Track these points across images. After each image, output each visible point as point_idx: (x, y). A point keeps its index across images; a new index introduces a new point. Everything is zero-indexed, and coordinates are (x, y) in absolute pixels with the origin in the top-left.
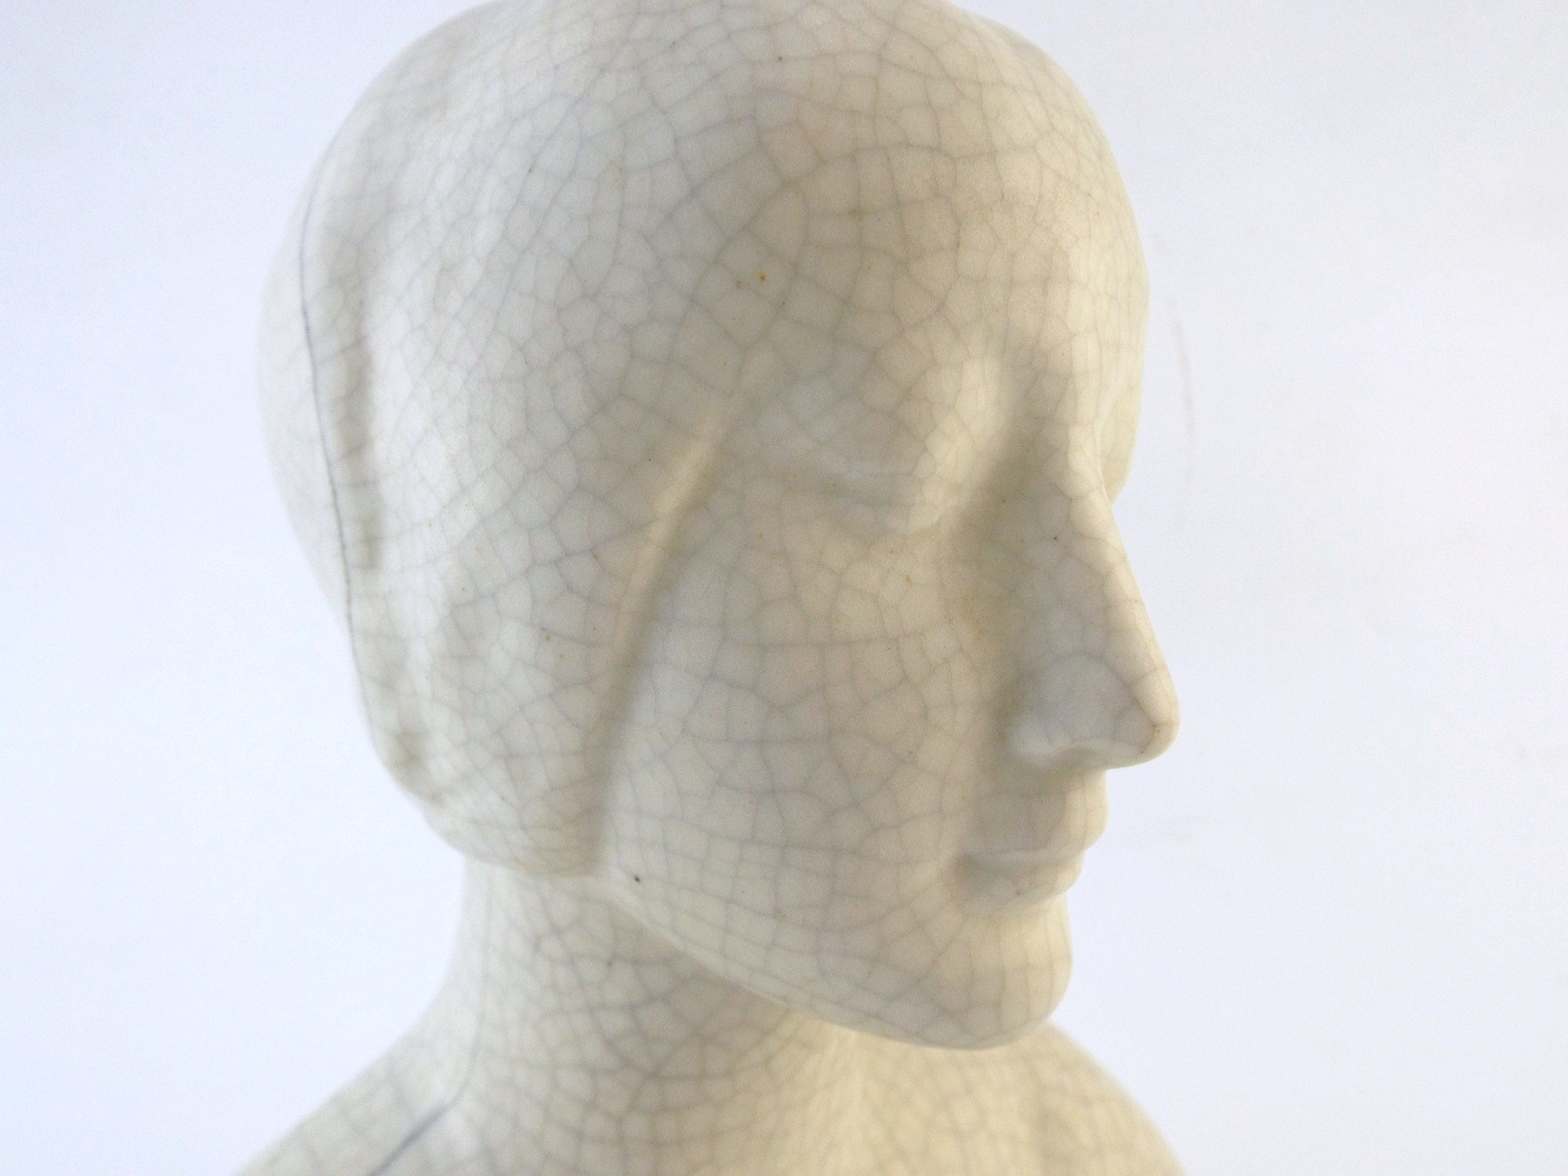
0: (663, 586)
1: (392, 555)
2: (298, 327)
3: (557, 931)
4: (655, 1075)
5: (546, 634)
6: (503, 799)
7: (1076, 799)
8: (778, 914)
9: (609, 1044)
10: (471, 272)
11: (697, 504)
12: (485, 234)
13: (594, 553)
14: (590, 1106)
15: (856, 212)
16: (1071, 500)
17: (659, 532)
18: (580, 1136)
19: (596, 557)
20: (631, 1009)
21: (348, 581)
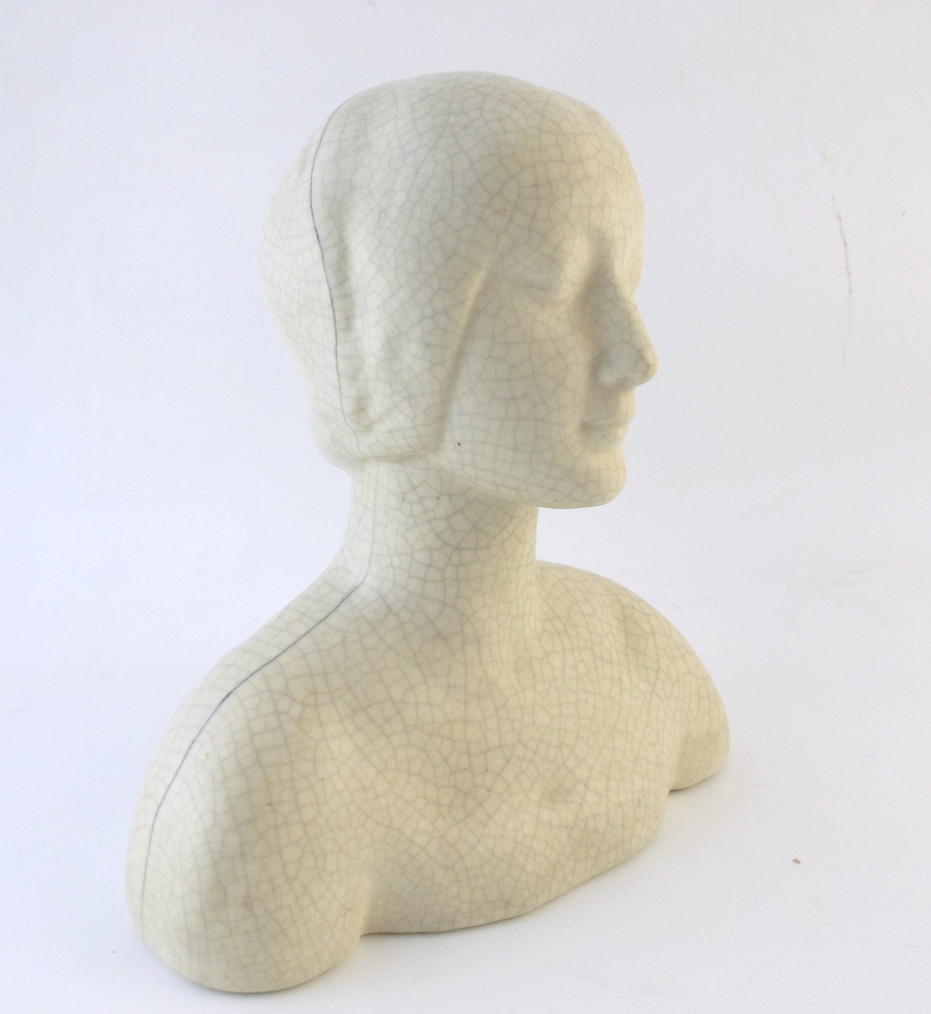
0: (471, 324)
1: (358, 323)
2: (313, 237)
3: (414, 488)
4: (458, 548)
5: (428, 345)
6: (406, 416)
7: (623, 399)
8: (516, 449)
9: (438, 536)
10: (394, 212)
11: (482, 293)
12: (400, 198)
13: (446, 313)
14: (429, 566)
15: (536, 185)
16: (616, 287)
17: (469, 304)
18: (424, 580)
19: (447, 314)
20: (447, 518)
21: (336, 337)
